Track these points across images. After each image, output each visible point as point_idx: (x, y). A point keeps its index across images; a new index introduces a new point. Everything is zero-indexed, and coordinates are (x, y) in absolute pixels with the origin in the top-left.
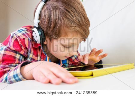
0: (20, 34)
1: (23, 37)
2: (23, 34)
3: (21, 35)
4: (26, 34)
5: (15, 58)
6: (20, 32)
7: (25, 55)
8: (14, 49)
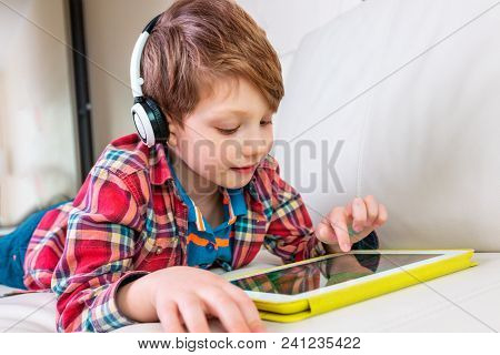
0: (117, 165)
1: (129, 170)
2: (127, 162)
3: (122, 167)
4: (133, 160)
5: (108, 244)
6: (116, 158)
7: (137, 226)
8: (100, 217)
